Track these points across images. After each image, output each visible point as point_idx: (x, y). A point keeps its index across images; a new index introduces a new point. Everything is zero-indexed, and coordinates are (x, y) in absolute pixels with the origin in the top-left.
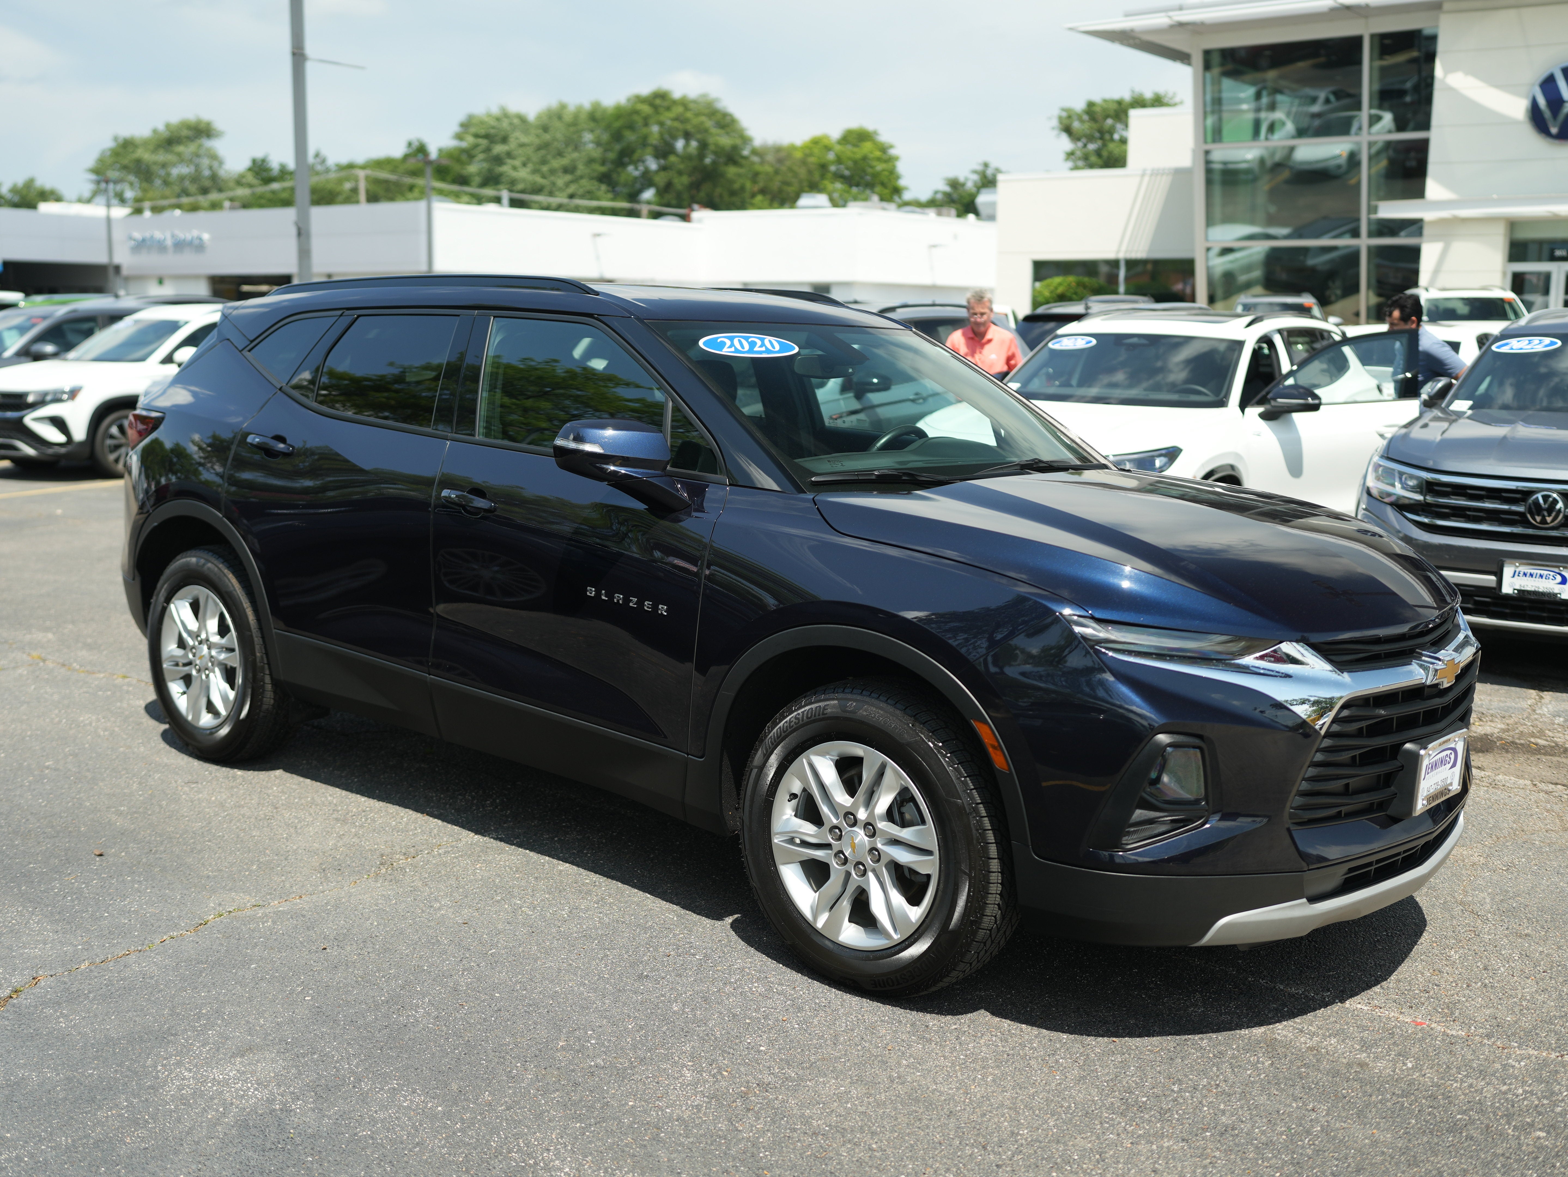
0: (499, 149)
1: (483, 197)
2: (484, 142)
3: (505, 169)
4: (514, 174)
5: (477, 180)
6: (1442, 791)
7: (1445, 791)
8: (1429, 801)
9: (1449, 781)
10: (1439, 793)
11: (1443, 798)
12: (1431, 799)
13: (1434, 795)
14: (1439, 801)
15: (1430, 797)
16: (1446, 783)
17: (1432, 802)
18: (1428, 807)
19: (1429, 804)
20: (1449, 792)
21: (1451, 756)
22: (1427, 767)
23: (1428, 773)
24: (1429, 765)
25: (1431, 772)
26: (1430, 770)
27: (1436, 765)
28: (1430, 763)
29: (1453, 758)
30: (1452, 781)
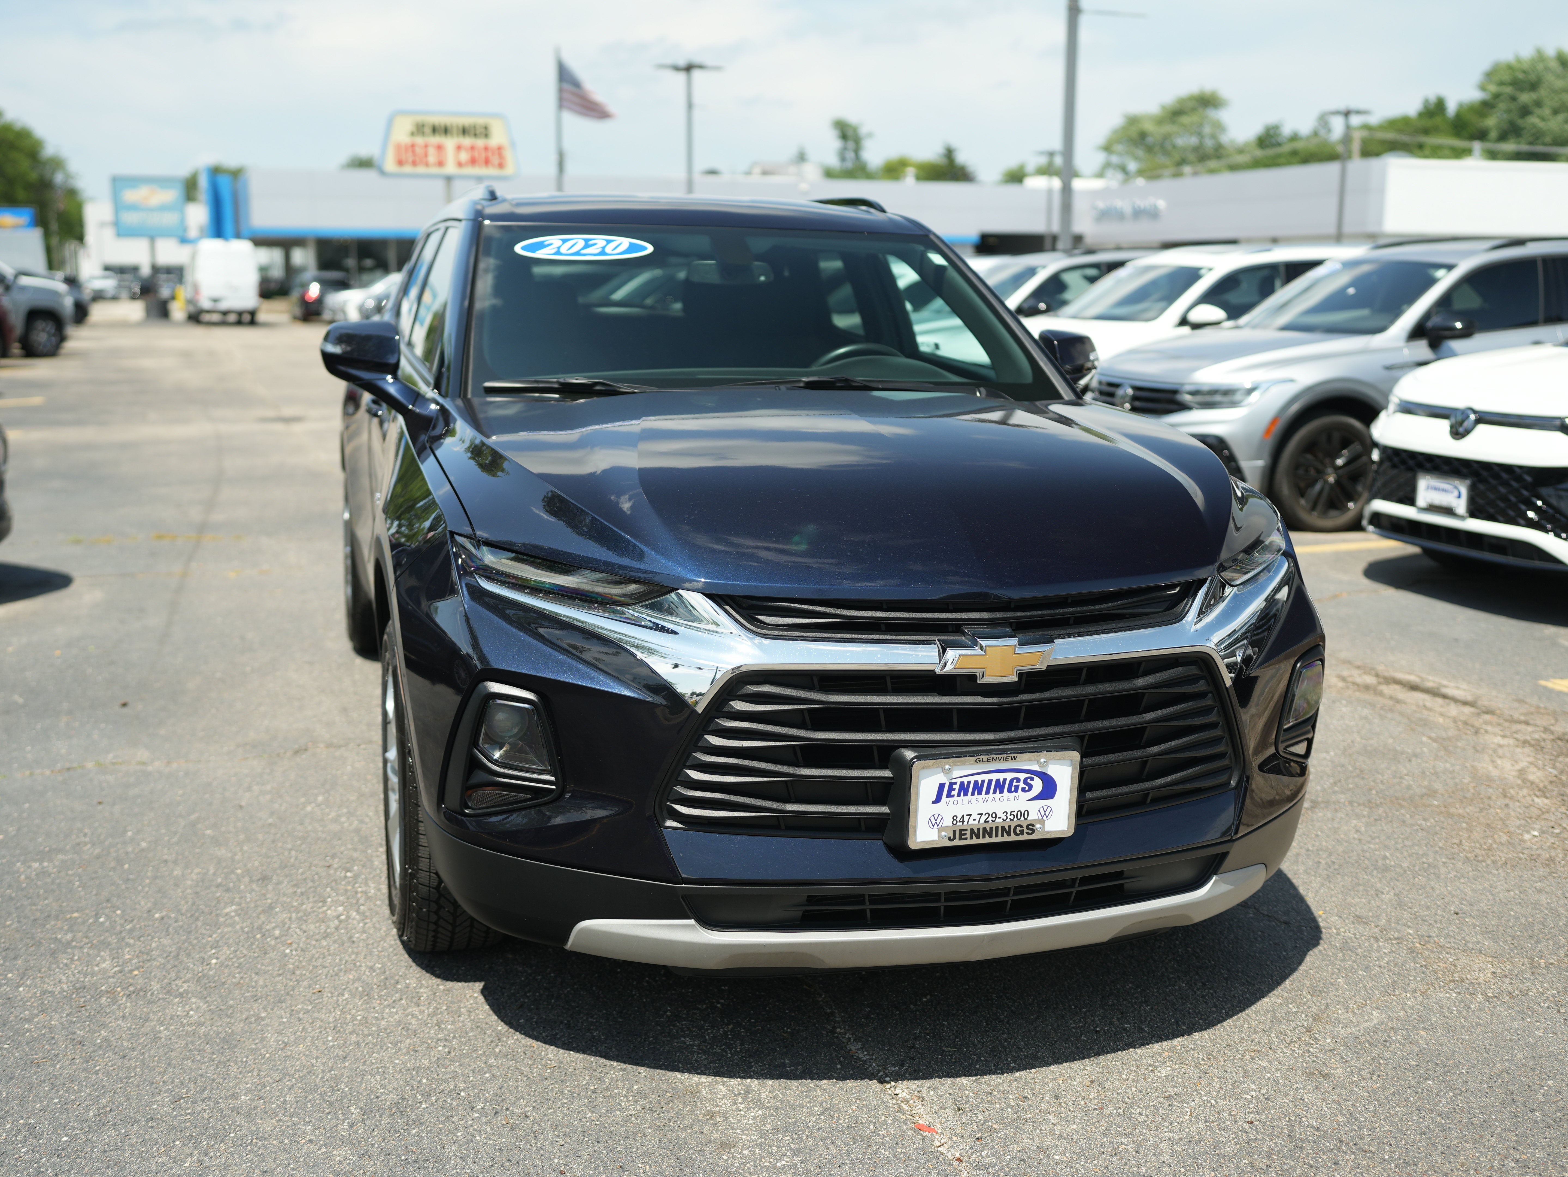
0: (1525, 98)
1: (1498, 153)
2: (1508, 90)
3: (1533, 120)
4: (1541, 125)
5: (1493, 134)
6: (1010, 827)
7: (1018, 829)
8: (961, 834)
9: (1033, 816)
10: (997, 828)
11: (1013, 838)
12: (968, 833)
13: (978, 829)
14: (1000, 839)
15: (966, 830)
16: (1022, 819)
17: (971, 838)
18: (957, 842)
19: (960, 839)
20: (1033, 831)
21: (1031, 782)
22: (942, 786)
23: (949, 795)
24: (951, 784)
25: (959, 795)
26: (955, 793)
27: (978, 788)
28: (956, 783)
29: (1038, 785)
30: (1045, 818)
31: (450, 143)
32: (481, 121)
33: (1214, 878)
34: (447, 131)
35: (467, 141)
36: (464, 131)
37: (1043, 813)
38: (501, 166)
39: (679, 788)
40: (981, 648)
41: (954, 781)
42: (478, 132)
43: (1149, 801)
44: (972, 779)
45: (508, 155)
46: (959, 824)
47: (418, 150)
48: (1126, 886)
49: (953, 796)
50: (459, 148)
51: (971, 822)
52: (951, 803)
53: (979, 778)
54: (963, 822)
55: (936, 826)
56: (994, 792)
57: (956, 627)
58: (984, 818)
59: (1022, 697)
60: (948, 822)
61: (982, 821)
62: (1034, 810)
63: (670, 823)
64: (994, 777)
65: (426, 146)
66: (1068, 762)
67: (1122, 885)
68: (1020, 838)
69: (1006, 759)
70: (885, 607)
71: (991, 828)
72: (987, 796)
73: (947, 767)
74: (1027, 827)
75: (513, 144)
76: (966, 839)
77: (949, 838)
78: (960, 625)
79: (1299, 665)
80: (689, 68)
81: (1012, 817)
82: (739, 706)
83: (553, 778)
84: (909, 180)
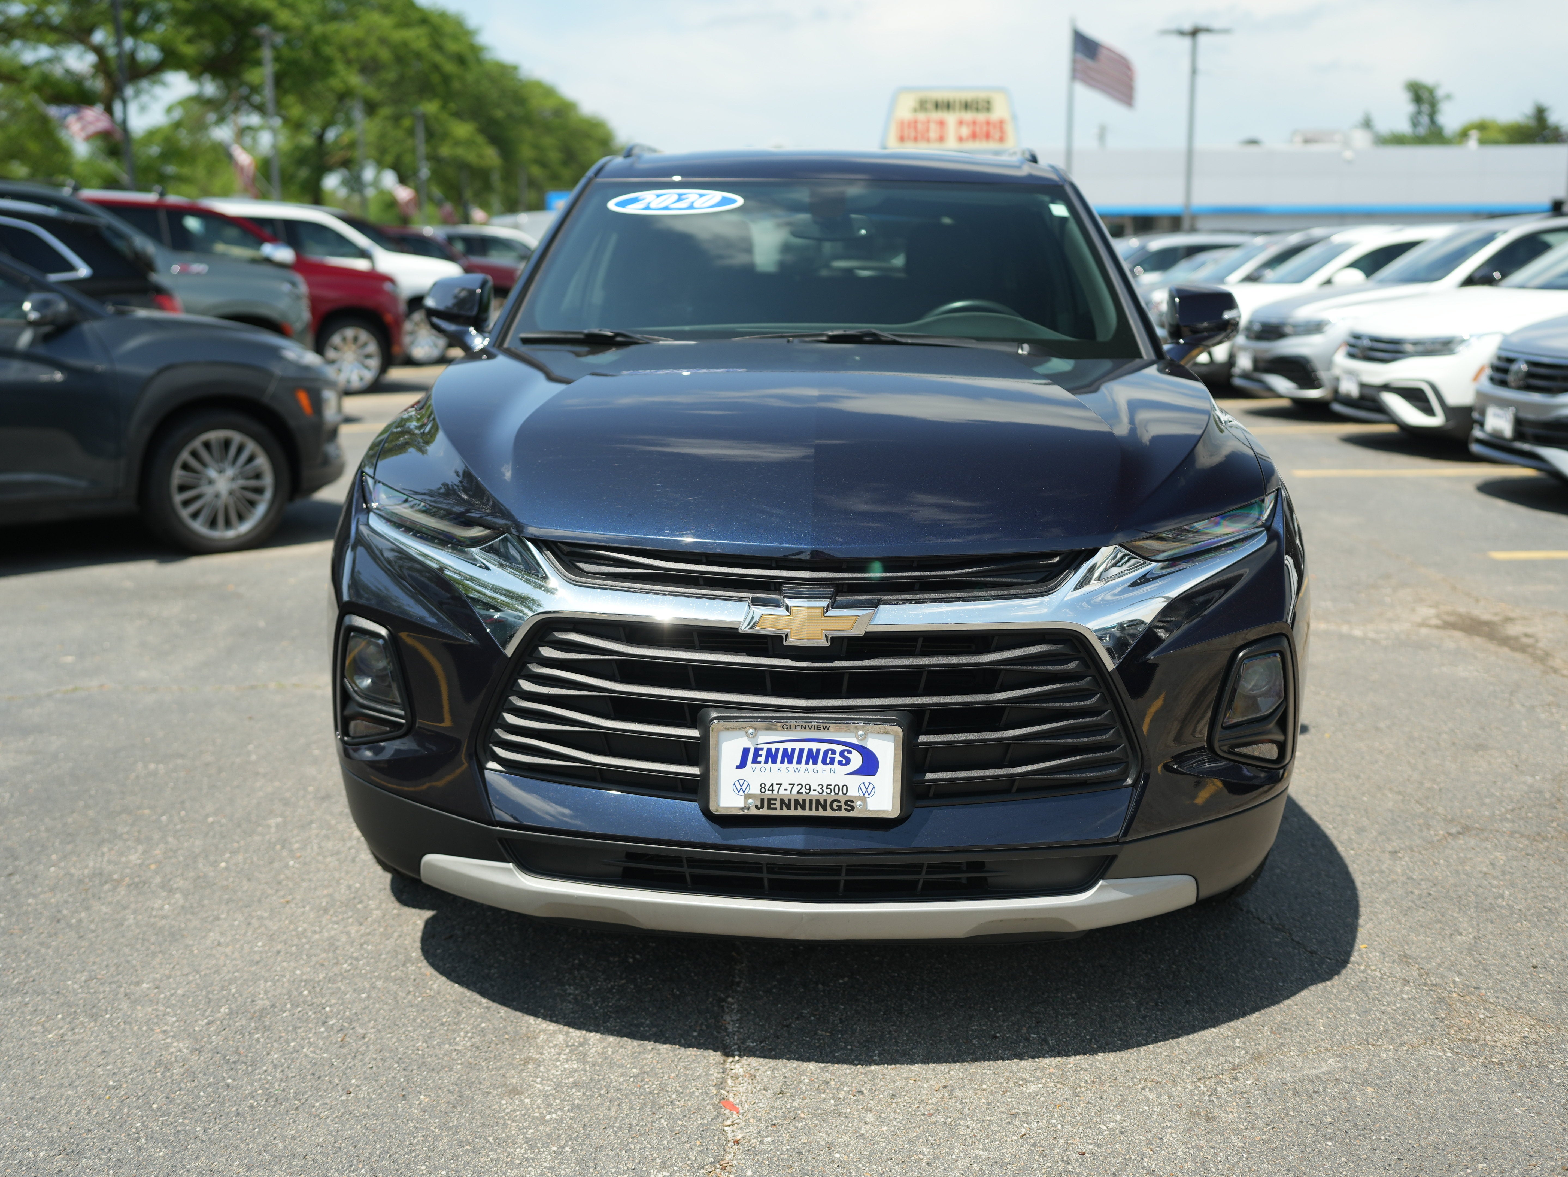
6: (825, 801)
7: (835, 804)
8: (769, 804)
9: (853, 792)
10: (811, 801)
11: (829, 813)
12: (778, 803)
13: (790, 800)
14: (814, 813)
15: (776, 800)
16: (841, 793)
17: (781, 808)
18: (765, 812)
19: (769, 808)
20: (853, 808)
21: (849, 755)
22: (746, 751)
23: (755, 761)
24: (757, 750)
25: (766, 762)
26: (762, 759)
27: (788, 756)
28: (762, 749)
29: (856, 760)
30: (866, 795)
31: (951, 118)
32: (982, 95)
33: (1100, 883)
34: (948, 106)
35: (968, 116)
36: (967, 106)
37: (864, 790)
38: (1002, 139)
39: (499, 732)
40: (787, 608)
41: (759, 746)
42: (980, 107)
43: (1014, 790)
44: (781, 746)
45: (1009, 129)
46: (767, 792)
47: (920, 126)
48: (989, 880)
49: (760, 762)
50: (961, 123)
51: (782, 791)
52: (758, 770)
53: (789, 746)
54: (773, 790)
55: (741, 792)
56: (807, 763)
57: (774, 586)
58: (796, 789)
59: (837, 664)
60: (755, 790)
61: (795, 792)
62: (854, 786)
63: (492, 765)
64: (806, 746)
65: (928, 122)
66: (891, 737)
67: (985, 878)
68: (837, 814)
69: (817, 728)
70: (704, 560)
71: (804, 800)
72: (799, 766)
73: (751, 731)
74: (846, 803)
75: (1014, 117)
76: (776, 809)
77: (756, 807)
78: (781, 583)
79: (1241, 654)
80: (1194, 33)
81: (829, 791)
82: (547, 652)
83: (402, 713)
84: (1472, 143)
